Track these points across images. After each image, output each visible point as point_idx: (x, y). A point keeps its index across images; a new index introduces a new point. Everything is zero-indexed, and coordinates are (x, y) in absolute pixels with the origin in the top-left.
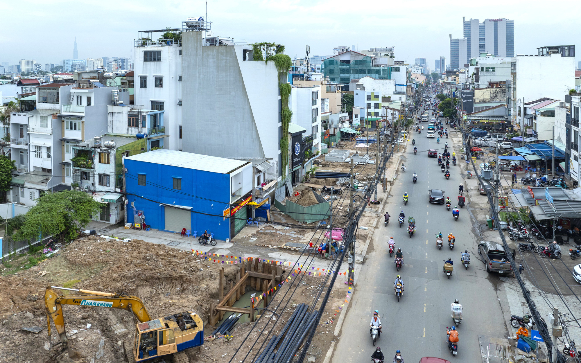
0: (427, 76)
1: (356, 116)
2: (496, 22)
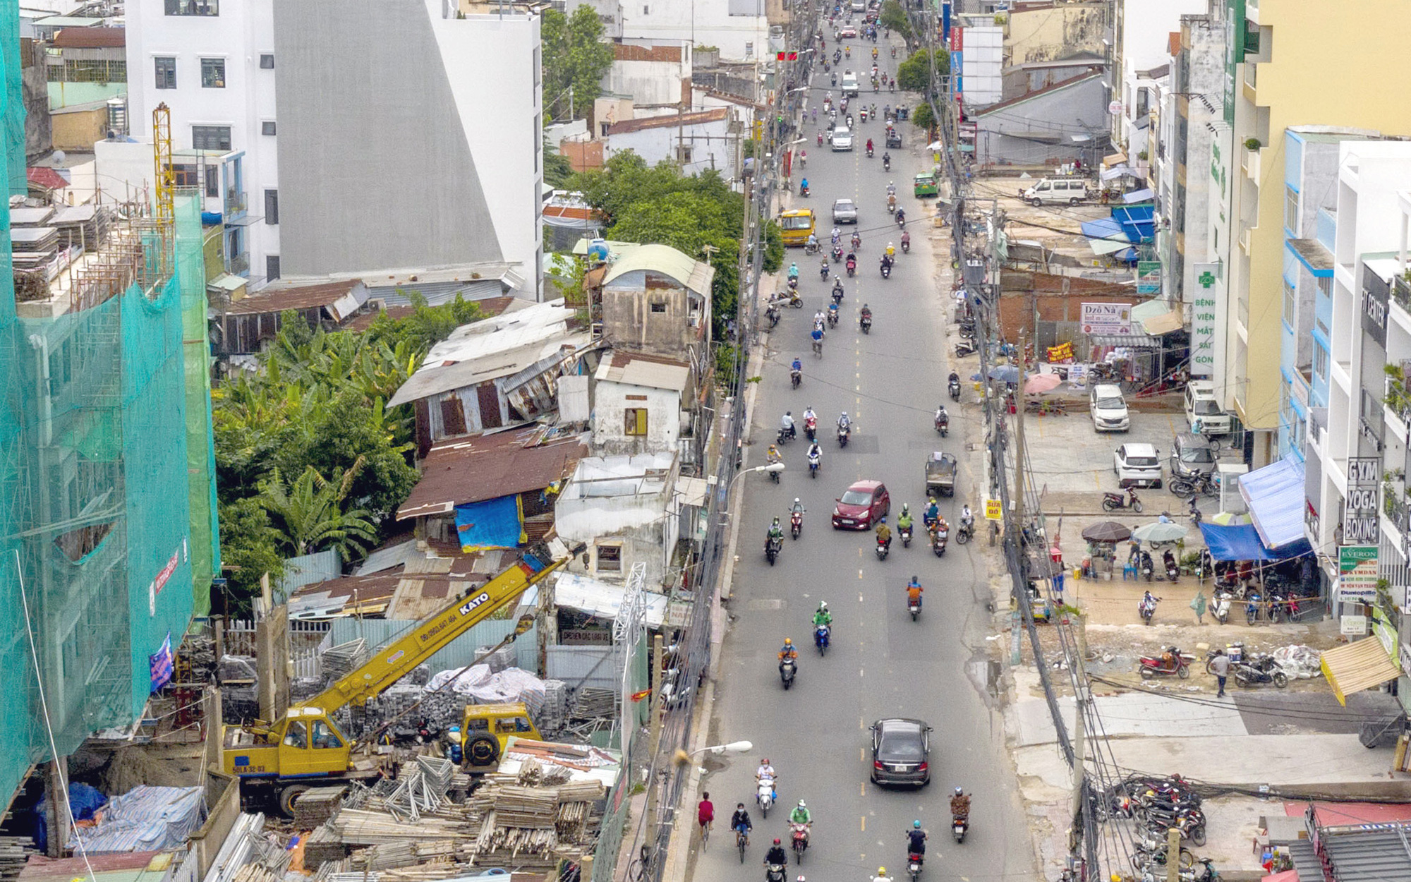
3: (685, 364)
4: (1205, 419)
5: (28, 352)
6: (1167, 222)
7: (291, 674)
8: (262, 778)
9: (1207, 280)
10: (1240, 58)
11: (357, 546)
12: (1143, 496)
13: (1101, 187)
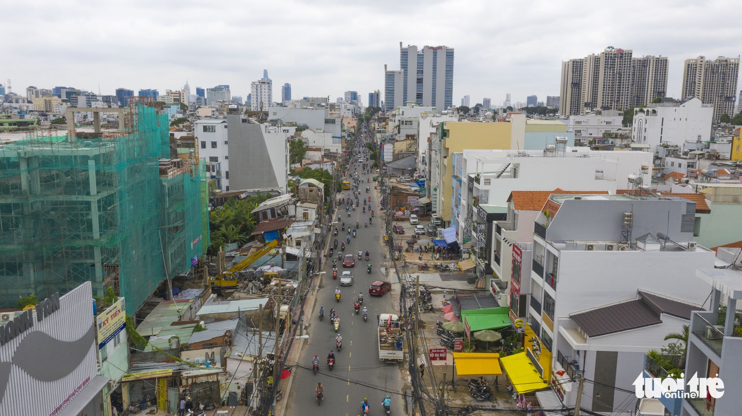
0: (360, 117)
2: (436, 51)
3: (317, 204)
4: (435, 221)
5: (163, 186)
6: (427, 179)
7: (225, 267)
8: (218, 287)
9: (435, 190)
10: (442, 138)
11: (242, 242)
12: (421, 236)
13: (415, 178)
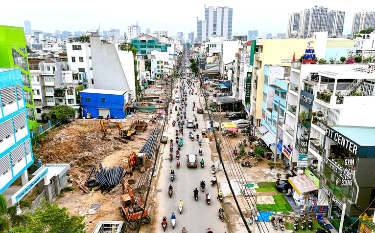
0: (184, 45)
1: (153, 73)
2: (223, 8)
